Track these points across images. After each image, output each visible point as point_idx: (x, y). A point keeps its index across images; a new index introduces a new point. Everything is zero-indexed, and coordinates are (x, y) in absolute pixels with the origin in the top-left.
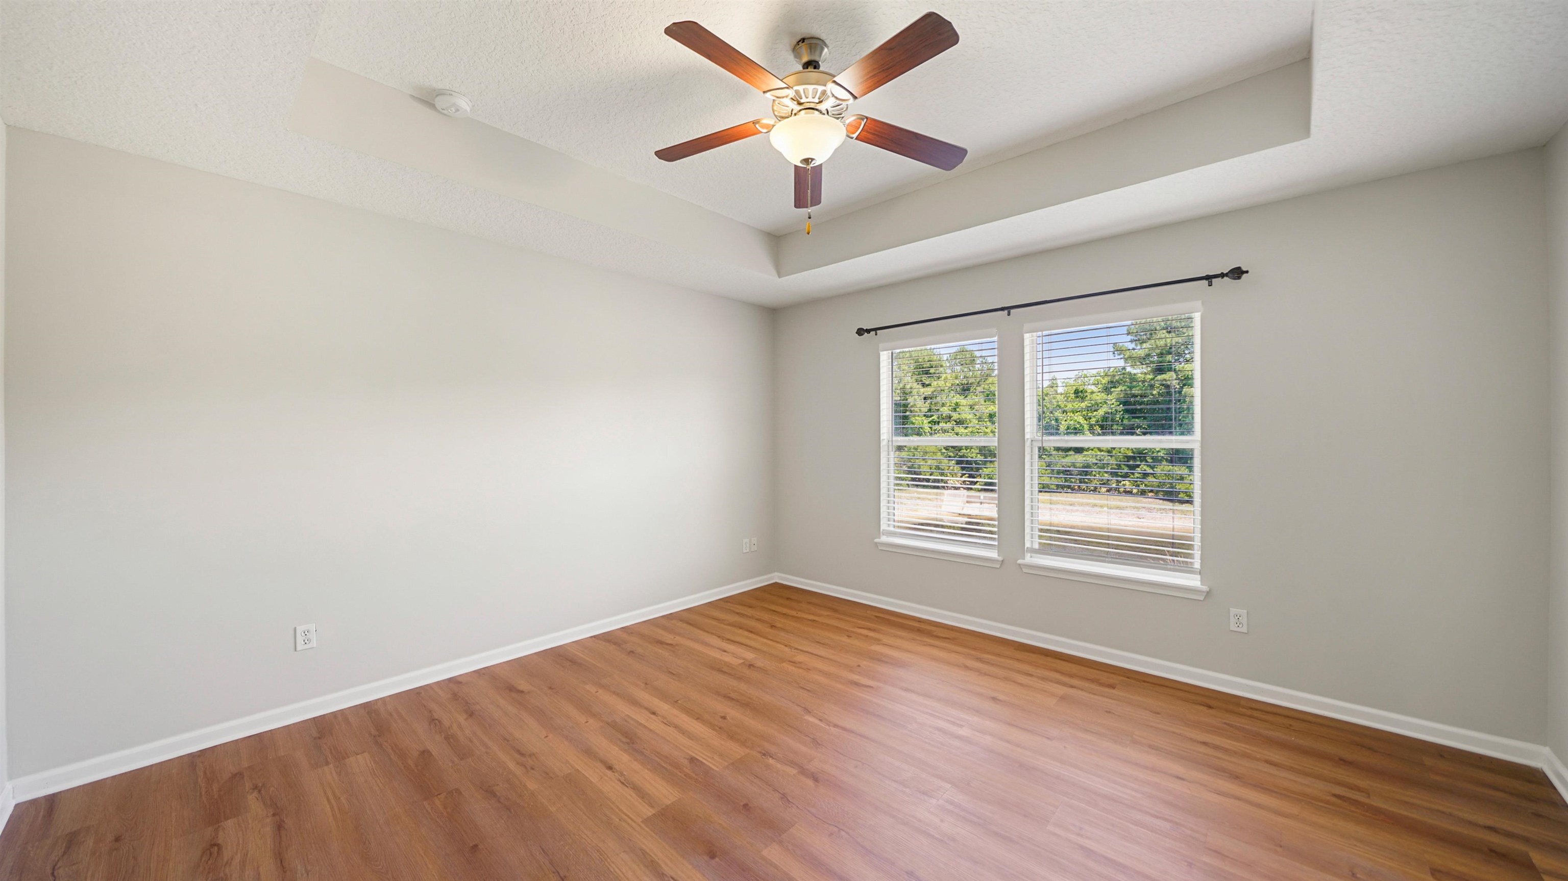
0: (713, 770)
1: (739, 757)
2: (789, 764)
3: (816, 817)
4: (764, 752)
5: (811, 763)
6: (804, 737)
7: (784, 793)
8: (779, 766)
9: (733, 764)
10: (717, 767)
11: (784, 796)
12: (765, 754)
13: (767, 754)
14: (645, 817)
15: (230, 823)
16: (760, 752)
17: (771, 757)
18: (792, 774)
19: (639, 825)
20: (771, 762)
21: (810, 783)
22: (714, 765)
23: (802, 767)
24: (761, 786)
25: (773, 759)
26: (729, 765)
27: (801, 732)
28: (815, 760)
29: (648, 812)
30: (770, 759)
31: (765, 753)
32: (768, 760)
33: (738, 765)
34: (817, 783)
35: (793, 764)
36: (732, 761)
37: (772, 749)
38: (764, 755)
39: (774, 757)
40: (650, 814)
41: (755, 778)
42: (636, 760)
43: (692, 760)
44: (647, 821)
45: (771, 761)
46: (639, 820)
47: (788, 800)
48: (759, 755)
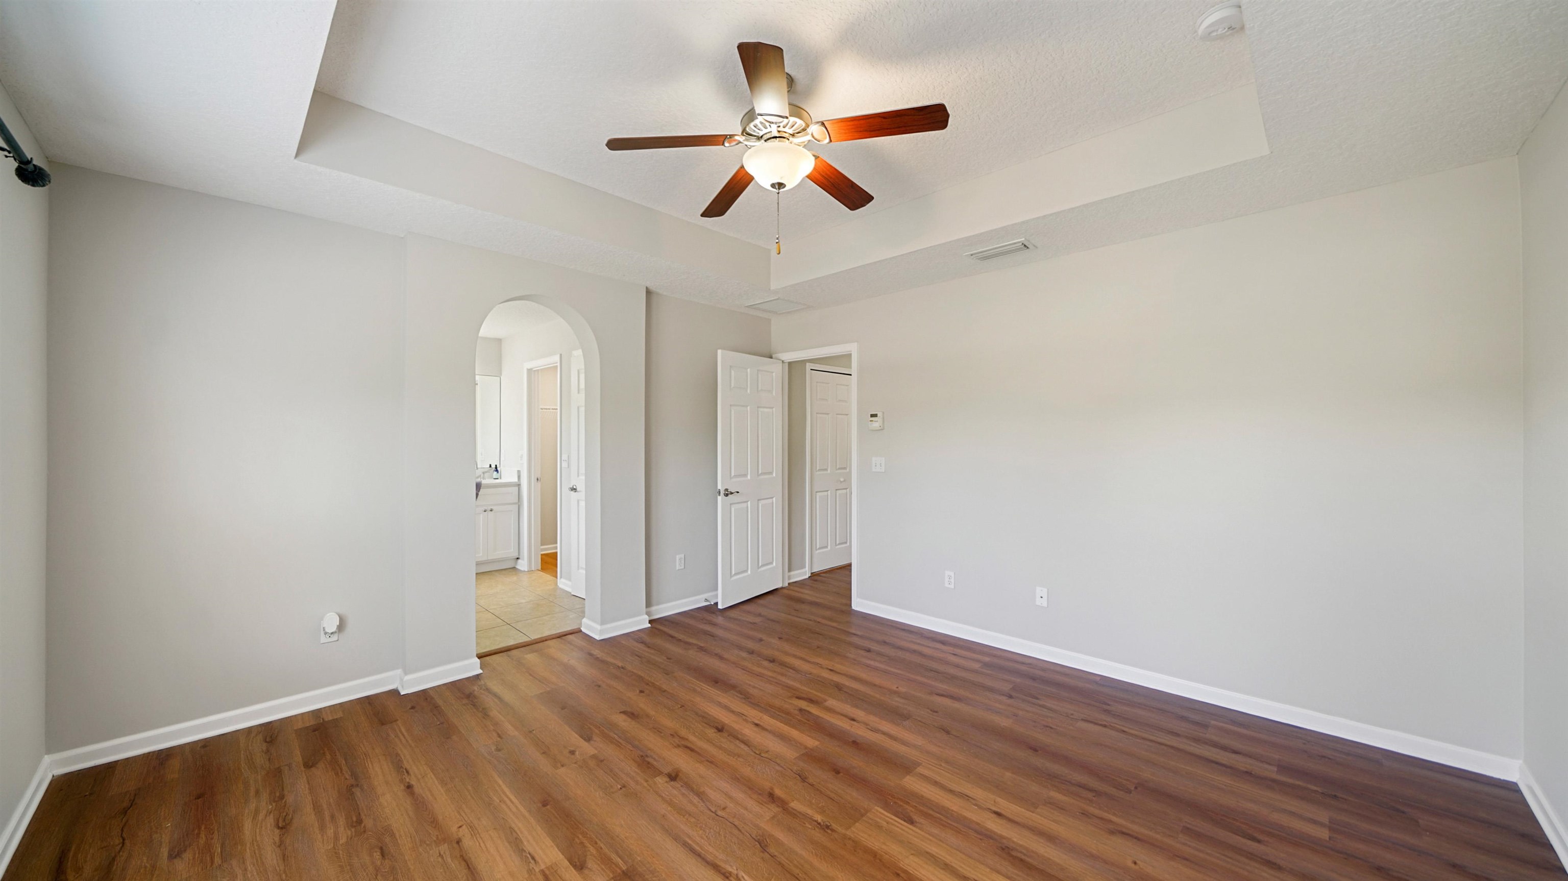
0: (881, 808)
1: (857, 824)
2: (798, 814)
3: (777, 763)
4: (829, 831)
5: (773, 814)
6: (776, 854)
7: (803, 782)
8: (809, 812)
9: (862, 815)
10: (877, 811)
11: (804, 779)
12: (825, 828)
13: (824, 827)
14: (921, 766)
15: (1276, 769)
16: (833, 830)
17: (819, 824)
18: (795, 802)
19: (922, 761)
20: (819, 816)
21: (778, 792)
22: (882, 814)
23: (784, 810)
24: (826, 790)
25: (816, 821)
26: (866, 814)
27: (780, 863)
28: (768, 818)
29: (920, 770)
30: (820, 821)
31: (826, 830)
32: (822, 820)
33: (856, 815)
34: (771, 791)
35: (794, 814)
36: (864, 818)
37: (817, 835)
38: (828, 827)
39: (816, 823)
40: (918, 768)
41: (834, 797)
42: (978, 824)
43: (911, 822)
44: (919, 764)
45: (819, 818)
46: (924, 764)
47: (800, 776)
48: (834, 826)
